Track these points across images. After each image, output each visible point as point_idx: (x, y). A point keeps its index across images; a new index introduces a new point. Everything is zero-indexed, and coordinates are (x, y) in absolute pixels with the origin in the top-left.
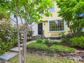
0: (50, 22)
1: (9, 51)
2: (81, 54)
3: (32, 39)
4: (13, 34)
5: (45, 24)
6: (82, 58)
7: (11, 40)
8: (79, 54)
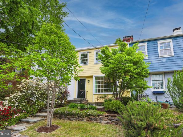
0: (96, 78)
1: (33, 115)
2: (109, 117)
3: (64, 104)
4: (40, 95)
5: (89, 81)
6: (111, 121)
7: (37, 103)
8: (107, 117)
